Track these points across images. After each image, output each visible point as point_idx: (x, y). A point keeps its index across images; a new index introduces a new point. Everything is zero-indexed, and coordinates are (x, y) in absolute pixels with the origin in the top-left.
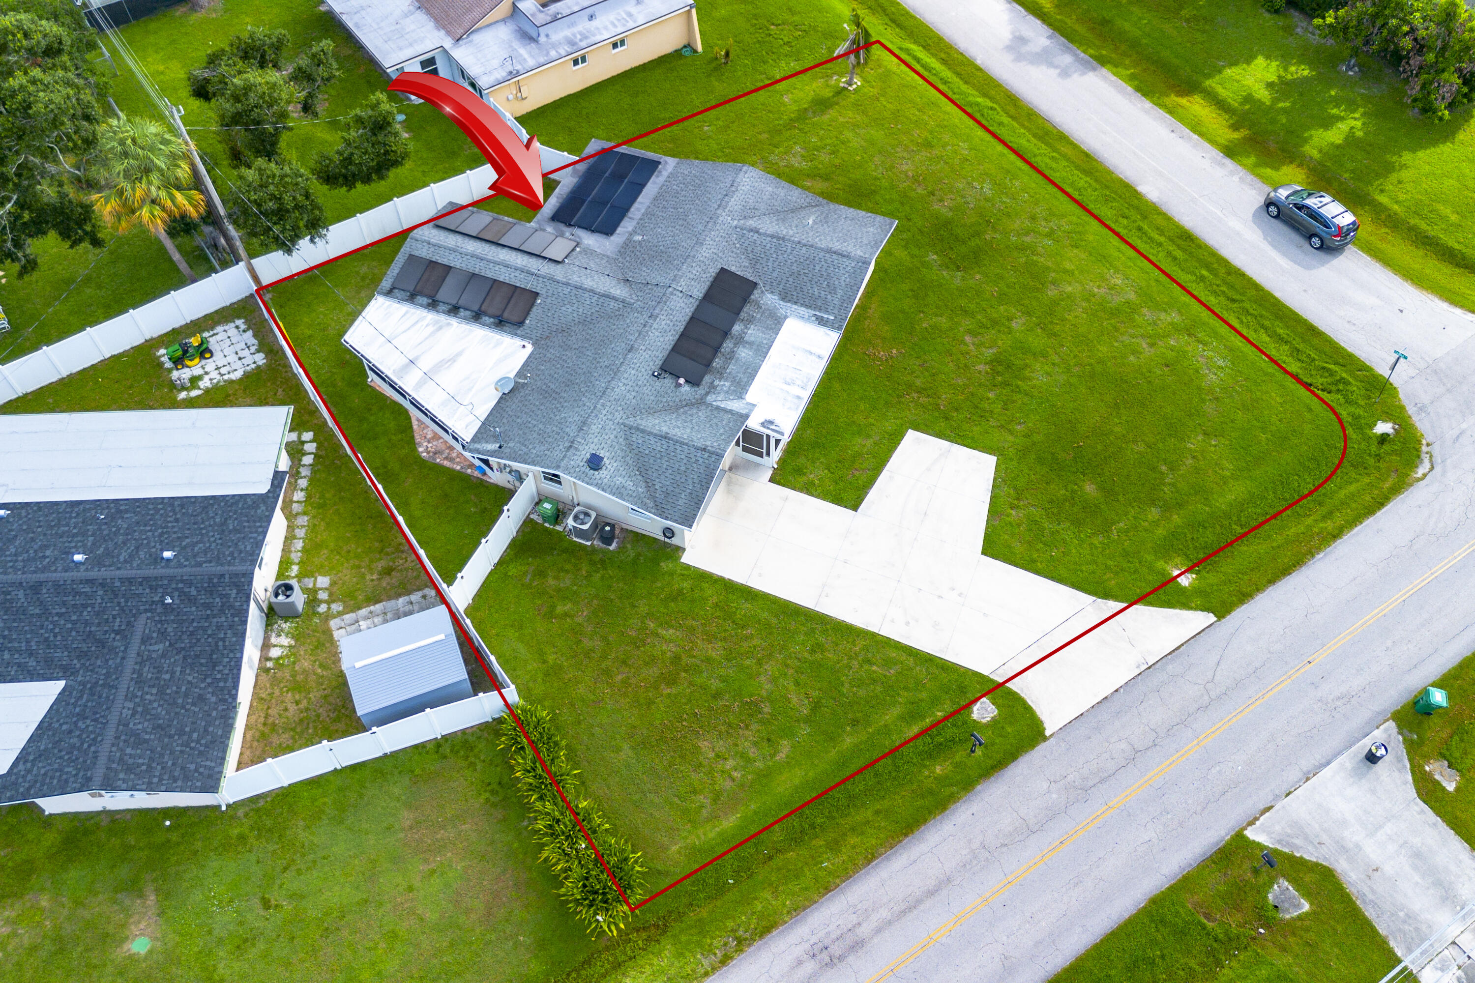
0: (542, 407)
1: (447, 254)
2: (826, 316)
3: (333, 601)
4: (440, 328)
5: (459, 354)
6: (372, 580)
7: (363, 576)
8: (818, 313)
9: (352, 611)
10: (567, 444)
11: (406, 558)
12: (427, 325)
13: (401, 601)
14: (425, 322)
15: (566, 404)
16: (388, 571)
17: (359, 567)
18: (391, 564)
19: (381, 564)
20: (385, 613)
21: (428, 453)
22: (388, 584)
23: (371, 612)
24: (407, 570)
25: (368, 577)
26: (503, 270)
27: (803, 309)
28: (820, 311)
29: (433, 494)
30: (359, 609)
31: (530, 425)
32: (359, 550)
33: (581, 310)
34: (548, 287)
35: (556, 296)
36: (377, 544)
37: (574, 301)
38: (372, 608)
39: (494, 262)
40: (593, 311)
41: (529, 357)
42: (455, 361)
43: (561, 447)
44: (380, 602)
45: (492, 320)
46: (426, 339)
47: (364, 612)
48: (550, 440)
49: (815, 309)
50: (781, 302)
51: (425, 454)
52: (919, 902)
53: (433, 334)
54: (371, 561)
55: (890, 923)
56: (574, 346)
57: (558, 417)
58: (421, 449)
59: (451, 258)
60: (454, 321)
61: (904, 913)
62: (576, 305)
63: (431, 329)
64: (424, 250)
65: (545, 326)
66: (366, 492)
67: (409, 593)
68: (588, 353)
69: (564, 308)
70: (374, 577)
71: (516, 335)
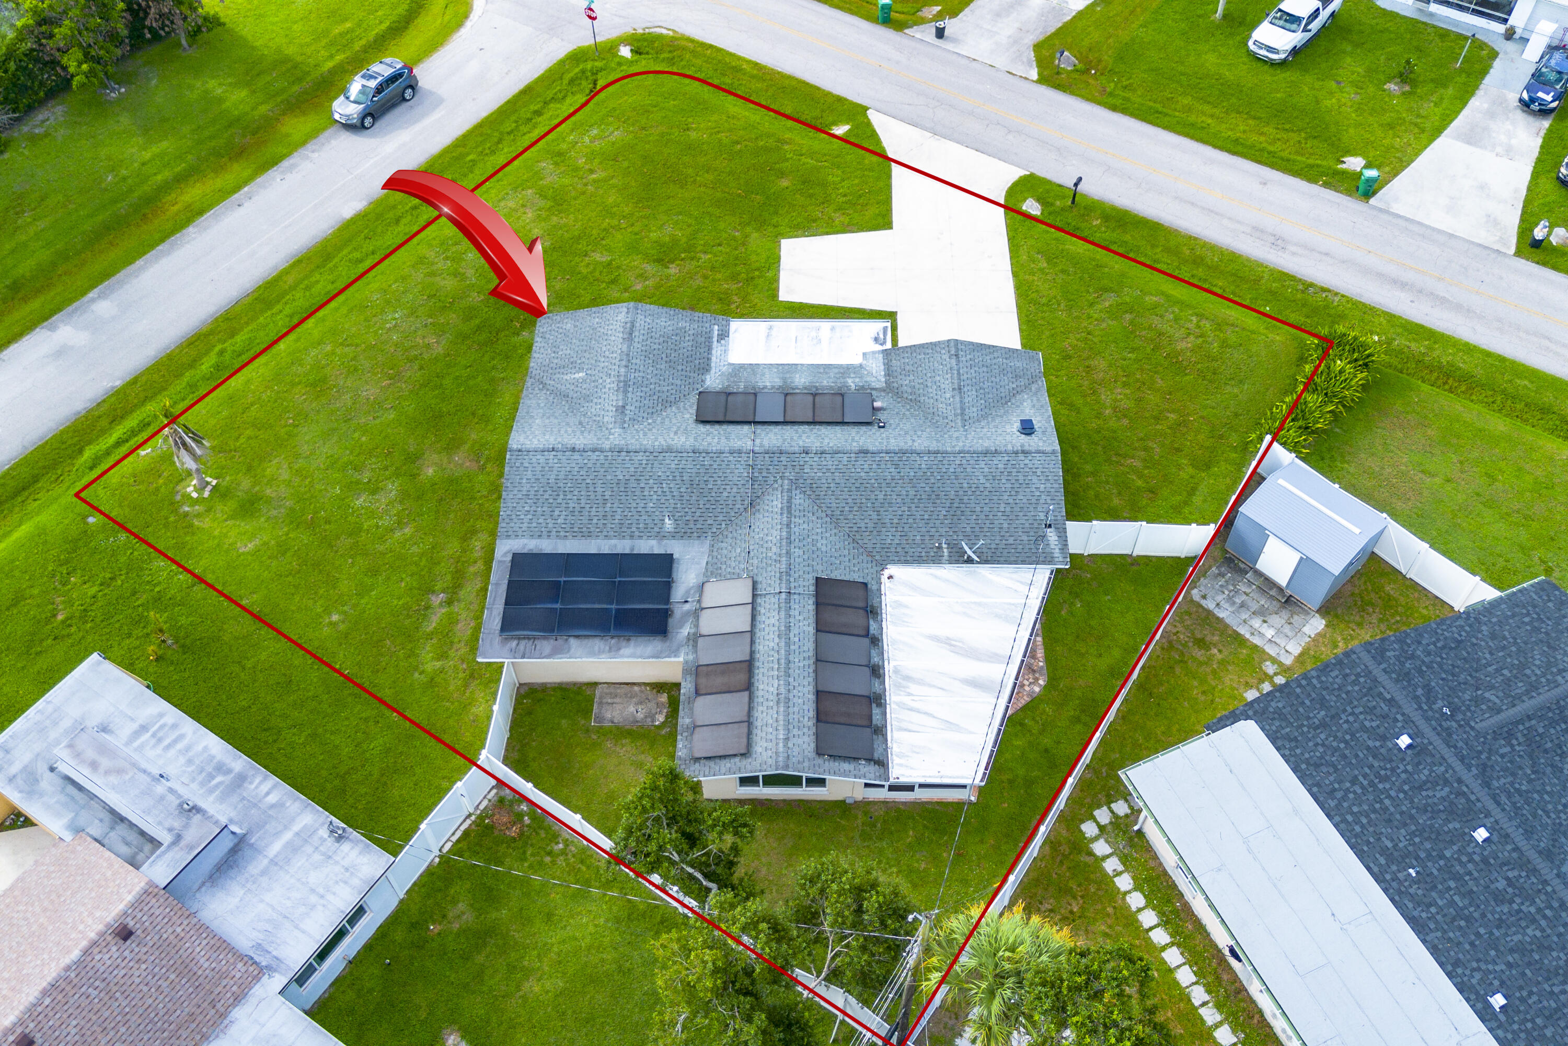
0: (978, 509)
1: (796, 709)
2: (716, 333)
3: (1265, 674)
4: (908, 678)
5: (935, 639)
6: (1220, 651)
7: (1222, 663)
8: (715, 339)
9: (1264, 651)
10: (1021, 457)
11: (1175, 634)
12: (910, 694)
13: (1221, 614)
14: (906, 700)
15: (965, 485)
16: (1201, 643)
17: (1214, 672)
18: (1191, 644)
19: (1199, 654)
20: (1245, 621)
21: (1037, 679)
22: (1213, 635)
23: (1252, 634)
24: (1187, 628)
25: (1219, 656)
26: (795, 631)
27: (714, 352)
28: (710, 338)
29: (1083, 651)
30: (1256, 647)
31: (1008, 509)
32: (1195, 683)
33: (819, 531)
34: (801, 573)
35: (810, 562)
36: (1178, 670)
37: (810, 540)
38: (1248, 636)
39: (788, 644)
40: (814, 518)
41: (906, 562)
42: (948, 638)
43: (1027, 462)
44: (1235, 631)
45: (871, 622)
46: (930, 686)
47: (1256, 640)
48: (1021, 478)
49: (711, 342)
50: (713, 371)
51: (1041, 682)
52: (1203, 208)
53: (920, 682)
54: (1201, 664)
55: (1230, 219)
56: (874, 516)
57: (988, 485)
58: (1037, 689)
59: (800, 701)
60: (888, 668)
61: (1217, 213)
62: (815, 537)
63: (913, 688)
64: (800, 741)
65: (855, 561)
66: (1123, 718)
67: (1209, 612)
68: (881, 497)
69: (824, 549)
70: (1215, 651)
71: (879, 590)
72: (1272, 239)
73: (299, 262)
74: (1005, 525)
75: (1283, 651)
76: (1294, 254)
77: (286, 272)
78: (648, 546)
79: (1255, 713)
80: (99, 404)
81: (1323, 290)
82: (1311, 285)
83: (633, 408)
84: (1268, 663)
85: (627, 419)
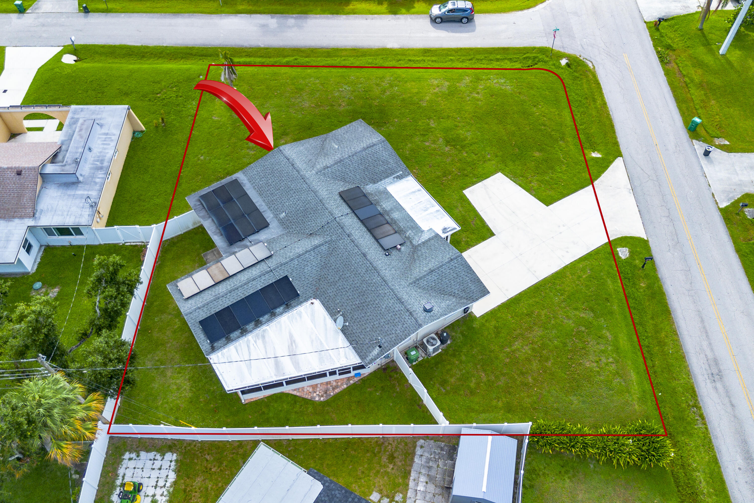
0: (369, 314)
1: (216, 304)
2: (398, 174)
4: (263, 337)
5: (291, 336)
6: (393, 469)
7: (387, 473)
8: (394, 176)
9: (408, 490)
10: (407, 314)
11: (389, 444)
12: (255, 342)
13: (416, 460)
14: (252, 341)
15: (377, 302)
16: (392, 458)
17: (378, 472)
18: (388, 453)
19: (384, 459)
20: (420, 473)
21: (322, 396)
22: (401, 461)
23: (414, 480)
24: (397, 447)
25: (389, 470)
26: (254, 283)
27: (387, 179)
28: (393, 174)
29: (353, 408)
30: (408, 485)
31: (377, 325)
32: (366, 466)
33: (314, 264)
34: (286, 269)
35: (295, 269)
36: (368, 455)
37: (306, 263)
38: (411, 478)
39: (245, 284)
40: (319, 259)
41: (323, 304)
42: (294, 341)
43: (407, 318)
44: (410, 471)
45: (282, 308)
46: (265, 347)
47: (411, 484)
48: (397, 320)
49: (391, 175)
50: (375, 185)
51: (322, 399)
52: (704, 327)
53: (264, 342)
54: (379, 463)
55: (710, 344)
56: (337, 279)
57: (383, 310)
58: (317, 399)
59: (221, 303)
60: (264, 327)
62: (309, 264)
63: (260, 342)
64: (202, 313)
65: (309, 286)
66: (325, 443)
67: (414, 454)
68: (348, 275)
69: (306, 271)
70: (391, 466)
71: (302, 302)
72: (715, 371)
73: (355, 50)
74: (368, 330)
75: (414, 500)
76: (716, 388)
77: (346, 50)
78: (269, 216)
79: (328, 486)
80: (250, 48)
81: (702, 417)
82: (699, 408)
83: (330, 170)
84: (401, 495)
85: (323, 172)
